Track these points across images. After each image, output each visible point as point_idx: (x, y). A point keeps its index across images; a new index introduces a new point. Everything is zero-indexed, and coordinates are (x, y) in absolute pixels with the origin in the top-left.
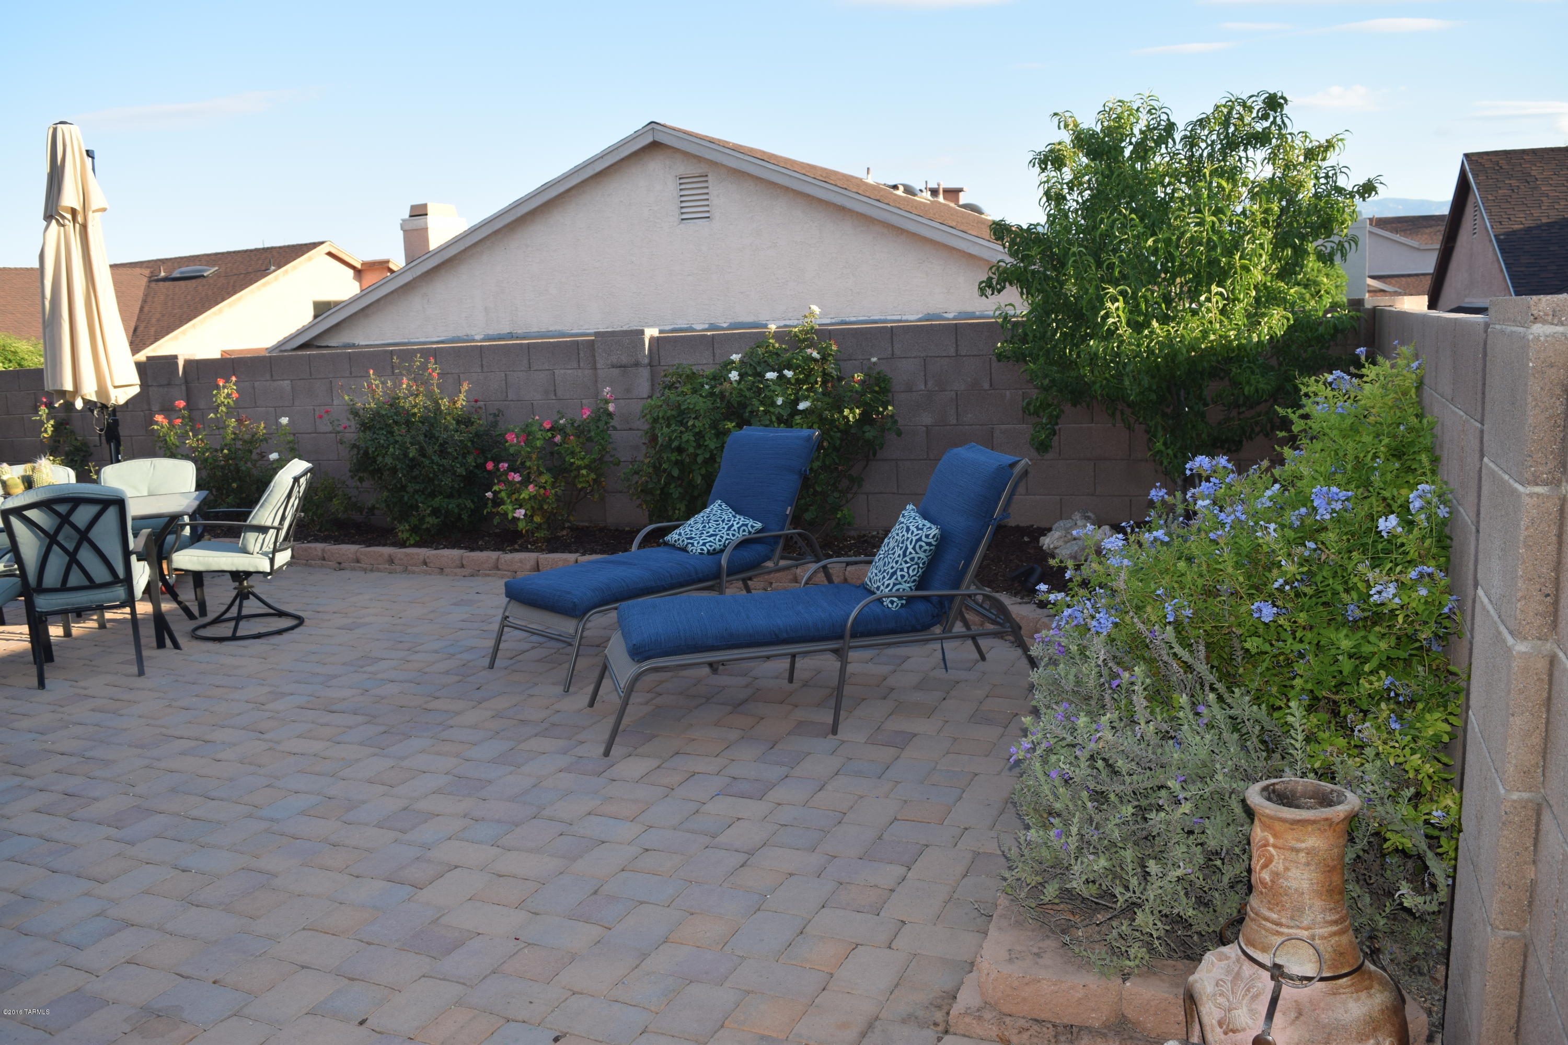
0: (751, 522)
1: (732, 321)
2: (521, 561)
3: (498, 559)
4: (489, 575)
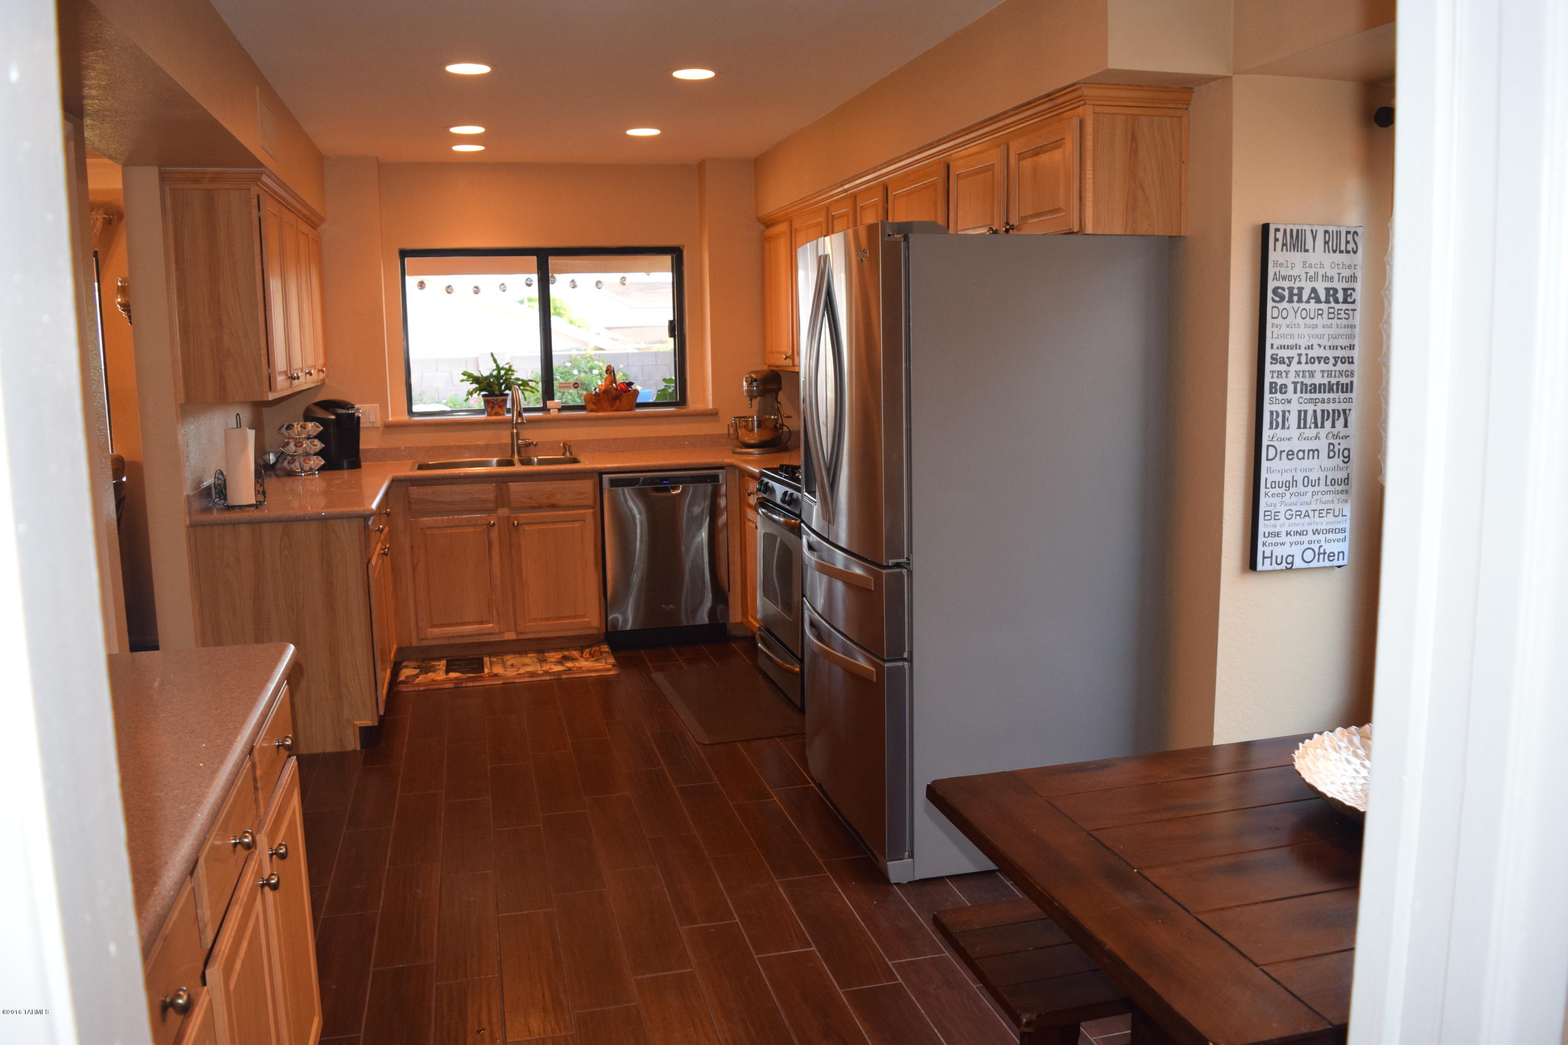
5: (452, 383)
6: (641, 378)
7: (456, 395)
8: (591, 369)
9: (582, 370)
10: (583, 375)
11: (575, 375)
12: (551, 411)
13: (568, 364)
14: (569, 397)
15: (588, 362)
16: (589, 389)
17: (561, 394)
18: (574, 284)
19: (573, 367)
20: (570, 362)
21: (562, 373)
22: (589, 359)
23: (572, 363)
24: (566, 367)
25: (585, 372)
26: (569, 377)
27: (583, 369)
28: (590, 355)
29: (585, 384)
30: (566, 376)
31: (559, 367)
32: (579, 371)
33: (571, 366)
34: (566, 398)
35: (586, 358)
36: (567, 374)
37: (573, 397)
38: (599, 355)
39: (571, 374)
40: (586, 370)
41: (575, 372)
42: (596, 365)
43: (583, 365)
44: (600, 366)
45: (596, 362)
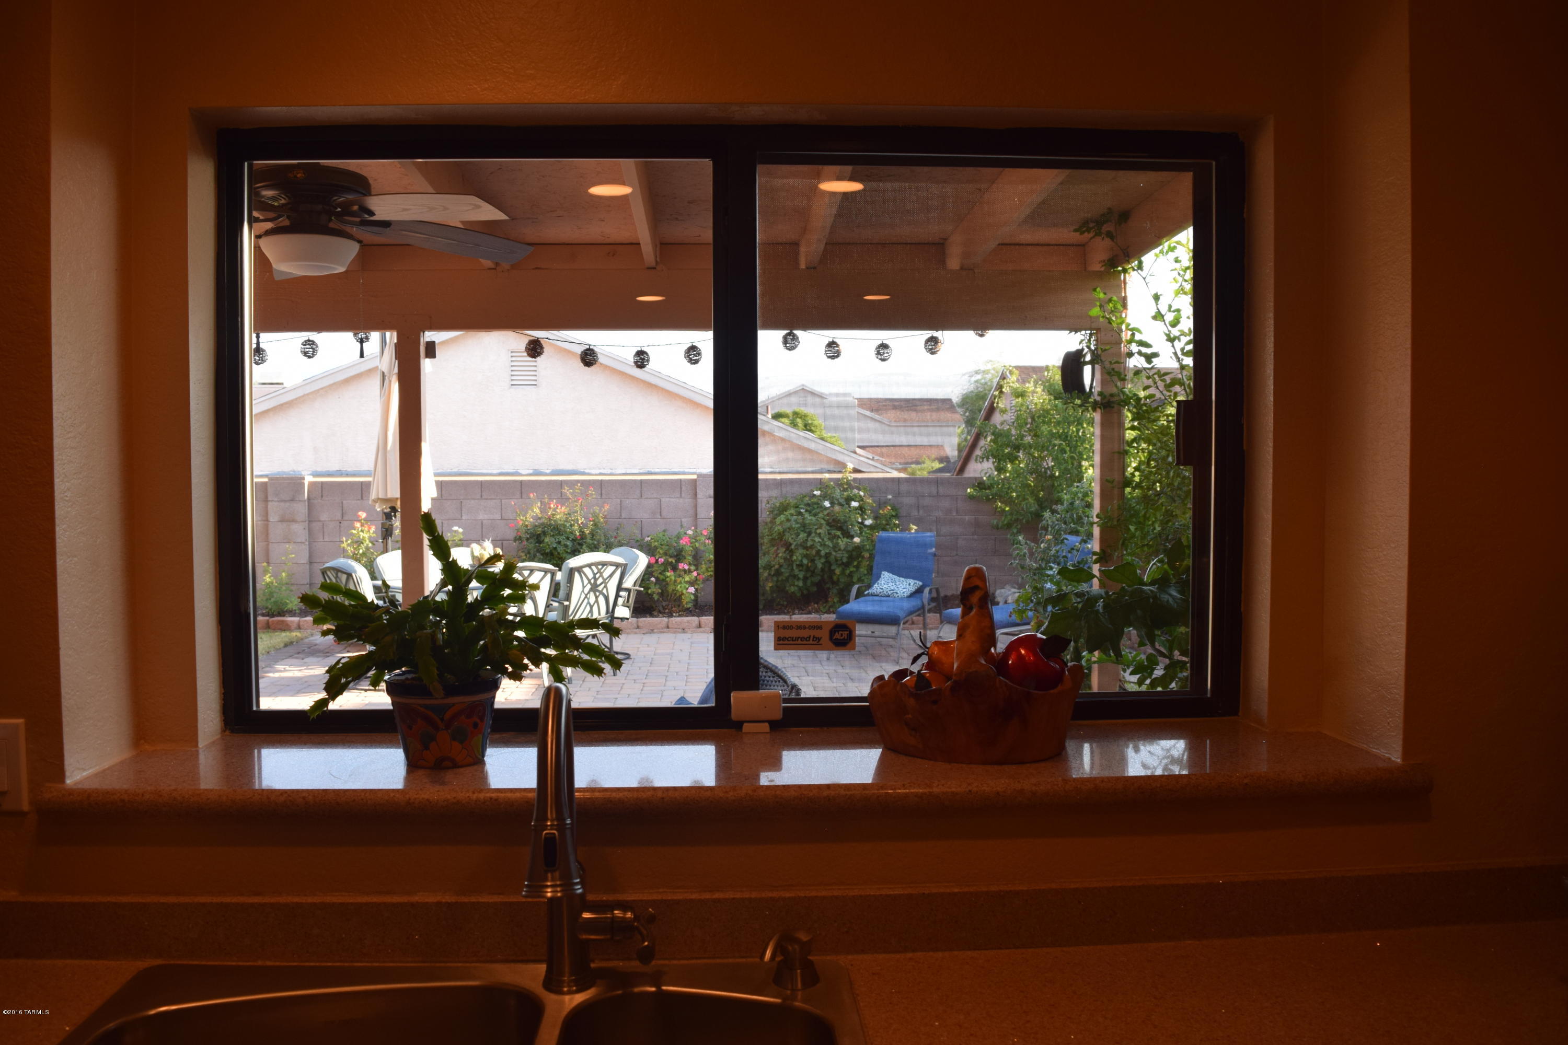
0: (917, 582)
1: (554, 468)
2: (688, 622)
3: (668, 622)
4: (663, 632)
5: (661, 515)
6: (916, 514)
7: (664, 531)
8: (849, 500)
9: (836, 502)
10: (837, 508)
11: (826, 508)
12: (747, 727)
13: (817, 493)
14: (817, 539)
15: (845, 490)
16: (844, 528)
17: (805, 535)
18: (833, 350)
19: (824, 497)
20: (820, 489)
21: (808, 505)
22: (845, 486)
23: (821, 491)
24: (814, 496)
25: (840, 504)
26: (817, 510)
27: (838, 500)
28: (848, 480)
29: (839, 520)
30: (814, 509)
31: (805, 496)
32: (832, 503)
33: (821, 496)
34: (814, 541)
35: (842, 484)
36: (816, 506)
37: (823, 540)
38: (859, 481)
39: (821, 507)
40: (842, 501)
41: (827, 504)
42: (855, 495)
43: (837, 494)
44: (860, 496)
45: (856, 491)
